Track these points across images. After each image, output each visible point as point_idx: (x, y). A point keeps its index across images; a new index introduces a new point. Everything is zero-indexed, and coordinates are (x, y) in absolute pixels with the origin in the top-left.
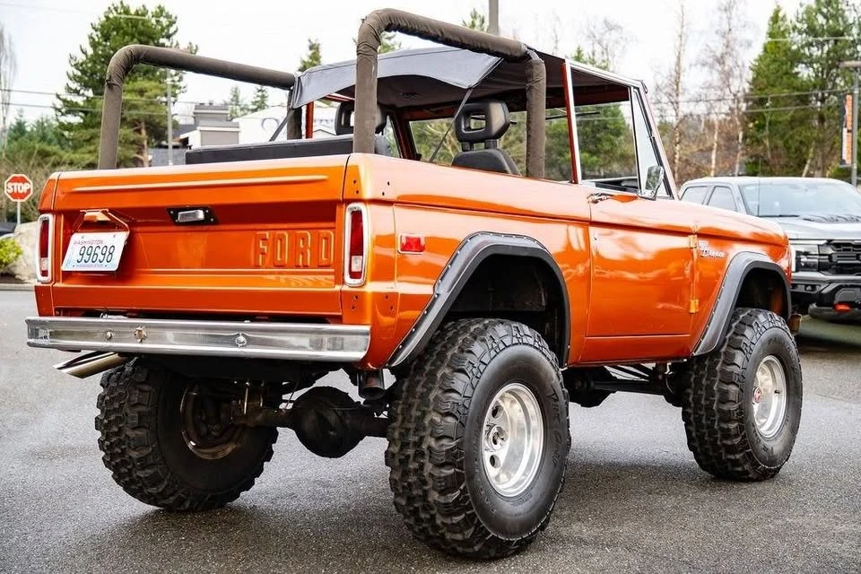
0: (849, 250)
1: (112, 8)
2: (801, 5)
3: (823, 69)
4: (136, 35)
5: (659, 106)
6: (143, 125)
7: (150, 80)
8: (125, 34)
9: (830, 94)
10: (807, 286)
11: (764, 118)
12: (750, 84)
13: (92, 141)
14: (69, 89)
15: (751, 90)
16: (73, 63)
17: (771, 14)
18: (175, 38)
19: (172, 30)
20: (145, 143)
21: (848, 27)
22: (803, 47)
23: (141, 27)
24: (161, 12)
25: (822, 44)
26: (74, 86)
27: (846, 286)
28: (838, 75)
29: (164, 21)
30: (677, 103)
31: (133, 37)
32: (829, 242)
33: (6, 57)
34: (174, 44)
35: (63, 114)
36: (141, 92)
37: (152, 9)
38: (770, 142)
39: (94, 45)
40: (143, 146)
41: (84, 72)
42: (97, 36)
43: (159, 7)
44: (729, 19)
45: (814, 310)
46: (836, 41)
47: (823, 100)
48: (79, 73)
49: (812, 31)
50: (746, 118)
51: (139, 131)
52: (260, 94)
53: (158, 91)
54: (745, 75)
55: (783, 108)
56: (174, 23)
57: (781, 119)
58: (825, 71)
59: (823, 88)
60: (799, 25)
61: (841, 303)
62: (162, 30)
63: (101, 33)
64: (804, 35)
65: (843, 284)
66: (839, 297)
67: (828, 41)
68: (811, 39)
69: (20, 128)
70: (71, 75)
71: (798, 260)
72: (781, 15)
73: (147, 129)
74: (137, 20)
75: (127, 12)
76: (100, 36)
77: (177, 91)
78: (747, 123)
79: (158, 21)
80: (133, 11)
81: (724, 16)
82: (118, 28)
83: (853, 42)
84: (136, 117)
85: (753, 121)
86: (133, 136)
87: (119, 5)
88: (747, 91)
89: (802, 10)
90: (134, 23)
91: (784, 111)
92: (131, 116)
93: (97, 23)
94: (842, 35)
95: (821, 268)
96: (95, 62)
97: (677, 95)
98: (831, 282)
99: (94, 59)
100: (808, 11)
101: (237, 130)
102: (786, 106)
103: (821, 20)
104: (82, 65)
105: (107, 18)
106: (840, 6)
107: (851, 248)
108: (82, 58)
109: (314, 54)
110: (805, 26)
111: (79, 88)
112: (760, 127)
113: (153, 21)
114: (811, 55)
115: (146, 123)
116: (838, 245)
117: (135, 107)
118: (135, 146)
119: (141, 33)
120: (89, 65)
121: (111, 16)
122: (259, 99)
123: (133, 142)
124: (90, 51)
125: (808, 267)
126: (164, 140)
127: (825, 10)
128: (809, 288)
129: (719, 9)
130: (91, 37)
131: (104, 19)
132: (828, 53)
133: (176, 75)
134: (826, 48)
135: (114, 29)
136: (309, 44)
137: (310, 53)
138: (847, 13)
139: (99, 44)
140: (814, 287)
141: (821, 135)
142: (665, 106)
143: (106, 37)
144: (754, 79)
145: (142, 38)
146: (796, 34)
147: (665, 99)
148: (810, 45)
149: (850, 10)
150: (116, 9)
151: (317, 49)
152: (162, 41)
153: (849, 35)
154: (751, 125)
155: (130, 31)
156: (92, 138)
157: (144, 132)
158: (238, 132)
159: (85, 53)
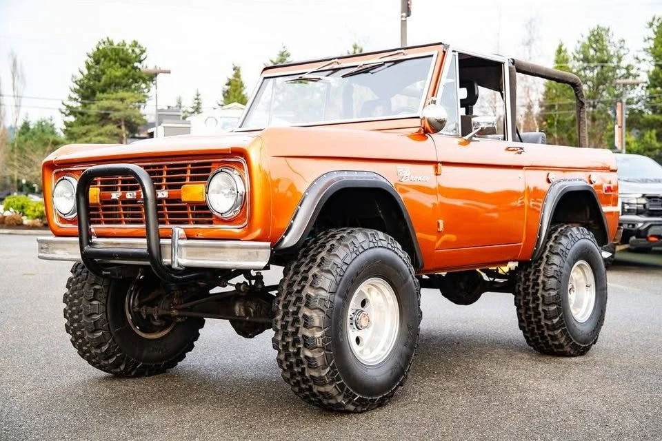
0: (657, 201)
1: (101, 42)
2: (579, 42)
3: (594, 85)
4: (118, 60)
5: (483, 109)
6: (123, 123)
7: (127, 91)
8: (111, 60)
9: (598, 102)
10: (629, 224)
11: (553, 119)
12: (544, 95)
13: (87, 134)
14: (70, 98)
15: (544, 99)
16: (74, 80)
17: (557, 48)
18: (144, 63)
19: (142, 57)
20: (124, 135)
21: (610, 57)
22: (580, 70)
23: (121, 55)
24: (135, 44)
25: (592, 69)
26: (75, 96)
27: (656, 225)
28: (603, 90)
29: (137, 51)
30: (495, 108)
31: (116, 62)
32: (644, 196)
33: (18, 77)
34: (145, 67)
35: (66, 115)
36: (122, 100)
37: (129, 42)
38: (558, 135)
39: (89, 68)
40: (123, 137)
41: (81, 86)
42: (90, 61)
43: (134, 41)
44: (530, 51)
45: (634, 241)
46: (602, 67)
47: (594, 107)
48: (78, 87)
49: (586, 59)
50: (541, 119)
51: (120, 127)
52: (197, 101)
53: (133, 100)
54: (540, 90)
55: (567, 112)
56: (144, 51)
57: (566, 119)
58: (595, 87)
59: (594, 98)
60: (577, 56)
61: (652, 236)
62: (136, 57)
63: (94, 59)
64: (581, 62)
65: (654, 223)
66: (651, 232)
67: (597, 66)
68: (585, 65)
69: (26, 126)
70: (73, 89)
71: (623, 208)
72: (563, 48)
73: (126, 125)
74: (119, 49)
75: (111, 44)
76: (93, 61)
77: (146, 99)
78: (542, 122)
79: (133, 51)
80: (115, 44)
81: (527, 49)
82: (105, 56)
83: (614, 67)
84: (118, 117)
85: (546, 121)
86: (117, 131)
87: (106, 40)
88: (541, 100)
89: (579, 46)
90: (116, 52)
91: (568, 114)
92: (115, 116)
93: (91, 53)
94: (606, 62)
95: (638, 212)
96: (89, 80)
97: (495, 102)
98: (645, 222)
99: (89, 77)
100: (584, 46)
101: (188, 126)
102: (569, 110)
103: (592, 52)
104: (80, 81)
105: (98, 49)
106: (604, 43)
107: (658, 199)
108: (80, 77)
109: (236, 73)
110: (582, 56)
111: (77, 98)
112: (551, 125)
113: (130, 51)
114: (586, 76)
115: (125, 121)
116: (649, 198)
117: (118, 110)
118: (116, 137)
119: (122, 59)
120: (86, 81)
121: (101, 48)
122: (196, 105)
123: (117, 135)
124: (86, 72)
125: (629, 212)
126: (136, 133)
127: (594, 46)
128: (631, 226)
129: (523, 44)
130: (87, 63)
131: (96, 50)
132: (597, 74)
133: (145, 88)
134: (596, 72)
135: (103, 57)
136: (233, 67)
137: (234, 72)
138: (609, 48)
139: (93, 67)
140: (634, 225)
141: (594, 131)
142: (487, 110)
143: (97, 62)
144: (546, 92)
145: (122, 63)
146: (576, 61)
147: (487, 105)
148: (585, 69)
149: (611, 46)
150: (104, 43)
151: (239, 70)
152: (136, 64)
153: (611, 62)
154: (545, 123)
155: (114, 57)
156: (87, 132)
157: (123, 127)
158: (189, 128)
159: (82, 73)
